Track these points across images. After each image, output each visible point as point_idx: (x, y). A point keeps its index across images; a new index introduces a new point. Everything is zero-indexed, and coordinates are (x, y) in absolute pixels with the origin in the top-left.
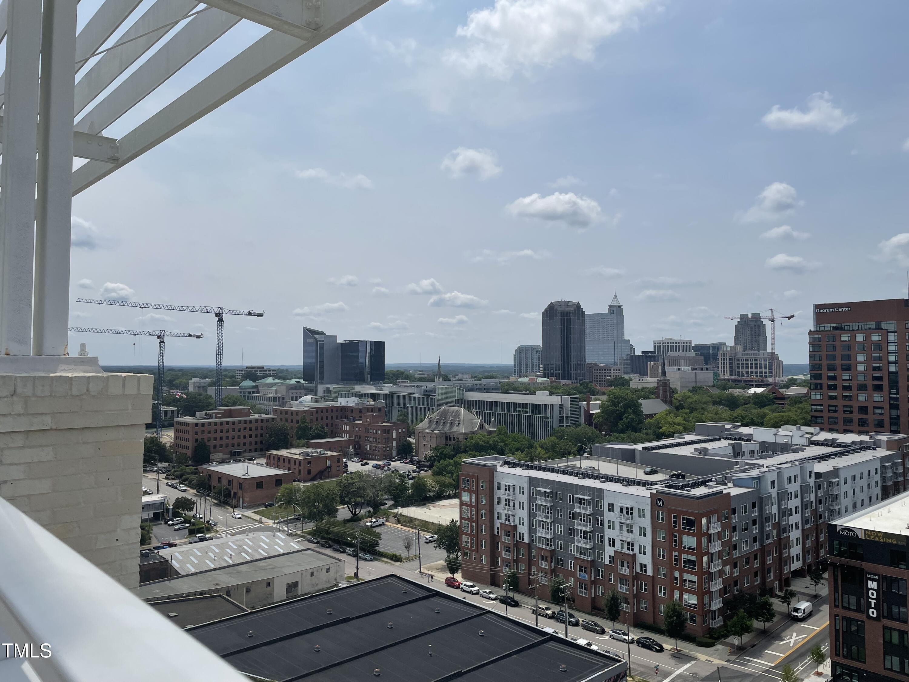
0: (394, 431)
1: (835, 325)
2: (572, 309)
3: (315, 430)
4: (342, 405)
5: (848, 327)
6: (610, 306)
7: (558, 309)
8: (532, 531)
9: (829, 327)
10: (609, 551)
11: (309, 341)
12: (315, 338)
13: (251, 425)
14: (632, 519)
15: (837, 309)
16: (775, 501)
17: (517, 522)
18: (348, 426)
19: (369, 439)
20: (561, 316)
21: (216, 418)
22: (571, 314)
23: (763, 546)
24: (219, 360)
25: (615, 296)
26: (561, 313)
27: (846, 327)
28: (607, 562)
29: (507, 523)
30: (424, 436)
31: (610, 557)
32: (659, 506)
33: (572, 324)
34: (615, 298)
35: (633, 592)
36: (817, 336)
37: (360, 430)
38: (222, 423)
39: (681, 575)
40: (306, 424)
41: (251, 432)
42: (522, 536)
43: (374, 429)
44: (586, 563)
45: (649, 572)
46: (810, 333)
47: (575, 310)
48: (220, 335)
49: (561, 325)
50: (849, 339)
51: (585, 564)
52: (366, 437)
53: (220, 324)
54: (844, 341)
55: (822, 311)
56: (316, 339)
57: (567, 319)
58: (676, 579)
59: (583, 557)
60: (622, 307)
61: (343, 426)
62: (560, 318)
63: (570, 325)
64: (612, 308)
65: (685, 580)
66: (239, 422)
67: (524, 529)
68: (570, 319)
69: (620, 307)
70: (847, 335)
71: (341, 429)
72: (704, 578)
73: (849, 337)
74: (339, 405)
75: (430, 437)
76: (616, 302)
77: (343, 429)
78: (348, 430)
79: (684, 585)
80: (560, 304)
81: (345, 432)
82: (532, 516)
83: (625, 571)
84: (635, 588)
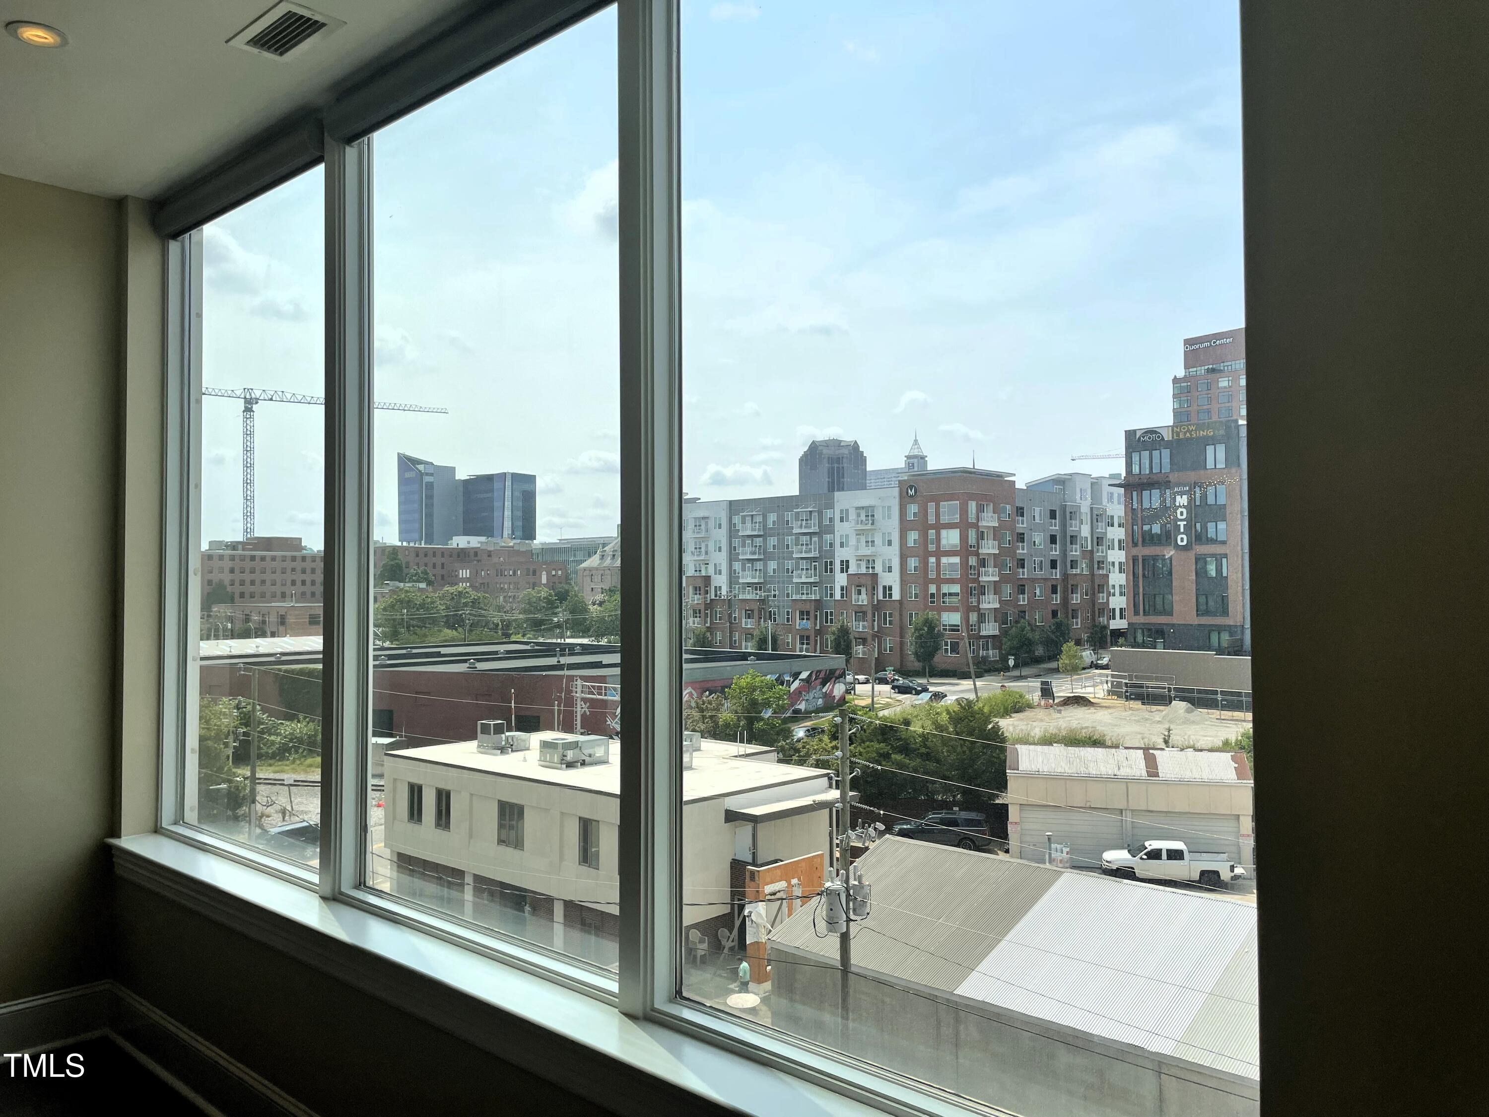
0: (544, 573)
1: (1211, 366)
2: (846, 451)
3: (412, 576)
4: (460, 547)
5: (1230, 367)
6: (908, 457)
7: (825, 451)
8: (733, 578)
9: (1202, 370)
10: (841, 579)
11: (407, 475)
12: (417, 469)
13: (304, 565)
14: (873, 524)
15: (1214, 343)
16: (1087, 518)
17: (711, 571)
18: (468, 571)
19: (502, 586)
20: (829, 463)
21: (244, 550)
22: (844, 460)
23: (1065, 576)
24: (249, 476)
25: (916, 441)
26: (829, 458)
27: (1226, 368)
28: (838, 596)
29: (698, 574)
30: (592, 575)
31: (842, 588)
32: (911, 496)
33: (845, 475)
34: (916, 445)
35: (873, 628)
36: (1185, 384)
37: (488, 574)
38: (253, 558)
39: (938, 589)
40: (397, 561)
41: (304, 577)
42: (718, 589)
43: (510, 570)
44: (808, 604)
45: (896, 596)
46: (1176, 380)
47: (850, 453)
48: (248, 434)
49: (829, 478)
50: (1230, 384)
51: (807, 607)
52: (497, 583)
53: (248, 416)
54: (1222, 388)
55: (1193, 347)
56: (420, 471)
57: (838, 468)
58: (932, 595)
59: (804, 597)
60: (926, 459)
61: (461, 571)
62: (827, 465)
63: (843, 477)
64: (911, 461)
65: (944, 595)
66: (284, 559)
67: (721, 581)
68: (843, 467)
69: (923, 458)
70: (1227, 379)
71: (457, 576)
72: (971, 588)
73: (1230, 382)
74: (455, 546)
75: (602, 575)
76: (916, 450)
77: (461, 576)
78: (468, 576)
79: (944, 602)
80: (828, 443)
81: (463, 580)
82: (732, 556)
83: (863, 599)
84: (876, 623)
